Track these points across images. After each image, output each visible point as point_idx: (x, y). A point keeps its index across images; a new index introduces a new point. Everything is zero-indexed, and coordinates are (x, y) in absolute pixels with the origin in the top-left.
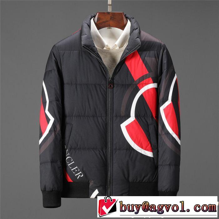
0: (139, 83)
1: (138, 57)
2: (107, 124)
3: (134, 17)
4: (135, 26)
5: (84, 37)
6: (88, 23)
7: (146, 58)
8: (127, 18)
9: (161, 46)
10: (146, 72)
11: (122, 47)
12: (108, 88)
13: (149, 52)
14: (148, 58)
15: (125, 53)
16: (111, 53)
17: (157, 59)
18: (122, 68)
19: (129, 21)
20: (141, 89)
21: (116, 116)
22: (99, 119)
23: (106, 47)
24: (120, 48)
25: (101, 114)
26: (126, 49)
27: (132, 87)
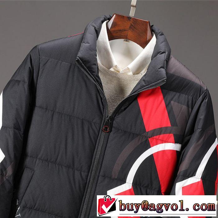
0: (151, 137)
1: (161, 97)
2: (87, 184)
3: (163, 32)
4: (163, 47)
5: (84, 46)
6: (97, 27)
7: (172, 102)
8: (152, 31)
9: (201, 90)
10: (167, 123)
11: (138, 74)
12: (102, 130)
13: (180, 95)
14: (176, 103)
15: (139, 87)
16: (120, 79)
17: (190, 109)
18: (130, 106)
19: (154, 37)
20: (153, 146)
21: (104, 176)
22: (77, 173)
23: (114, 67)
24: (134, 74)
25: (81, 167)
26: (143, 80)
27: (139, 140)
